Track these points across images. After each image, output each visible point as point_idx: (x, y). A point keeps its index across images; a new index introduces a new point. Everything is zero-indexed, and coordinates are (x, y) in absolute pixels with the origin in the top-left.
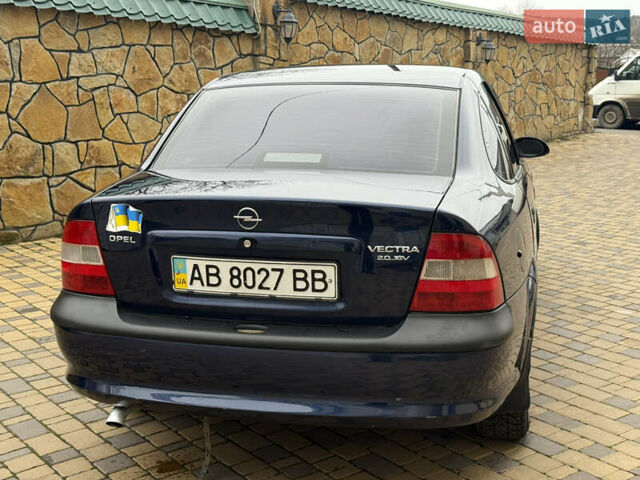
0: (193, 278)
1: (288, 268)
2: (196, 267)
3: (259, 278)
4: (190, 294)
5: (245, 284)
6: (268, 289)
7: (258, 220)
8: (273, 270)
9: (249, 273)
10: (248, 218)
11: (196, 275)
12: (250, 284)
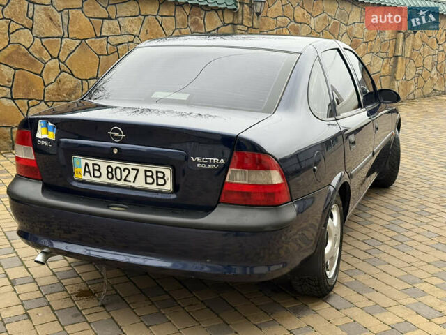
0: (85, 171)
1: (142, 168)
2: (86, 164)
3: (124, 174)
4: (84, 182)
5: (116, 178)
6: (130, 181)
7: (123, 136)
8: (132, 169)
9: (118, 170)
10: (117, 134)
11: (87, 170)
12: (119, 178)
